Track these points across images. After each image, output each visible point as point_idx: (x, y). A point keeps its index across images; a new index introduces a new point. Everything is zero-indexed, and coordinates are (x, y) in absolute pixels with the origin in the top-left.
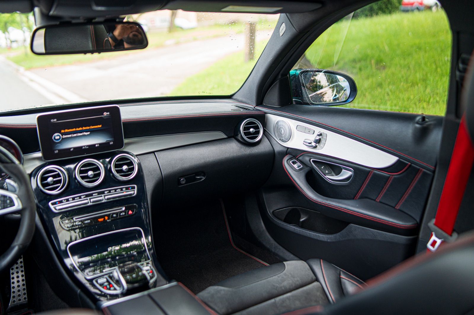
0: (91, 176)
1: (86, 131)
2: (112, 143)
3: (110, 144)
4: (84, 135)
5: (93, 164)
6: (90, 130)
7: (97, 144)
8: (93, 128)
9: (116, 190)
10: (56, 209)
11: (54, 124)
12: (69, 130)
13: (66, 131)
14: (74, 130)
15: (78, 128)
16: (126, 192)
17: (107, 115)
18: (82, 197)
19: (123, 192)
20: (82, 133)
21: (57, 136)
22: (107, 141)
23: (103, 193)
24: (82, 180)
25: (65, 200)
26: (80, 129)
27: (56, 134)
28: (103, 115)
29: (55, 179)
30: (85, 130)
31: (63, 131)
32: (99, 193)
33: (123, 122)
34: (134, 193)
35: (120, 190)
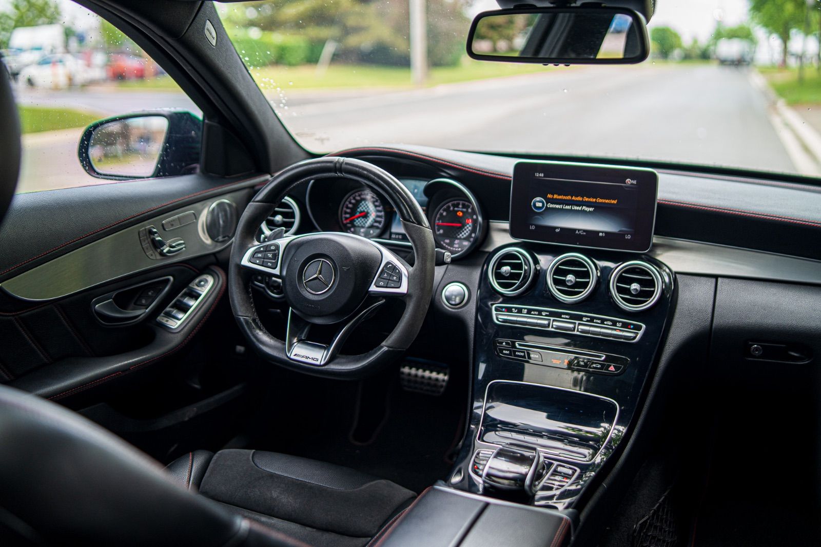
0: (569, 284)
1: (588, 205)
2: (629, 237)
3: (626, 238)
4: (584, 212)
5: (581, 265)
6: (595, 205)
7: (602, 232)
8: (601, 203)
9: (603, 321)
10: (497, 319)
11: (539, 180)
12: (560, 197)
13: (556, 196)
14: (569, 198)
15: (577, 196)
16: (621, 330)
17: (632, 184)
18: (544, 314)
19: (615, 330)
20: (580, 206)
21: (538, 202)
22: (620, 231)
23: (580, 318)
24: (554, 286)
25: (516, 308)
26: (579, 199)
27: (538, 199)
28: (626, 183)
29: (512, 271)
30: (588, 202)
31: (549, 196)
32: (573, 317)
33: (658, 204)
34: (635, 338)
35: (610, 323)
